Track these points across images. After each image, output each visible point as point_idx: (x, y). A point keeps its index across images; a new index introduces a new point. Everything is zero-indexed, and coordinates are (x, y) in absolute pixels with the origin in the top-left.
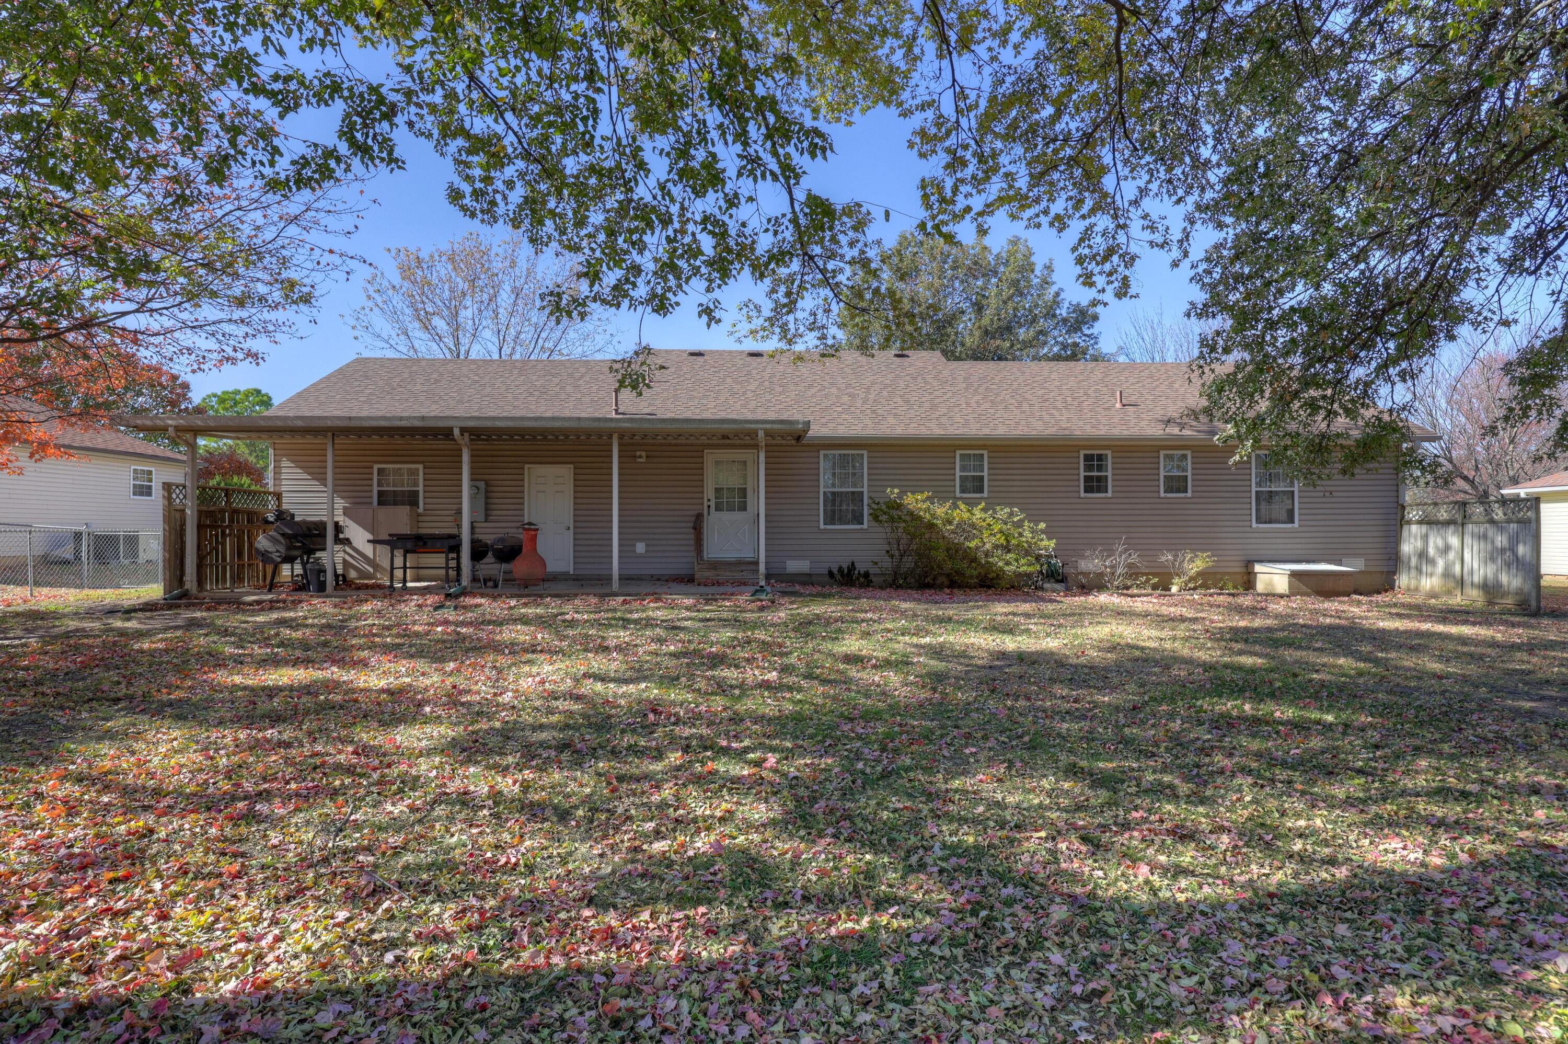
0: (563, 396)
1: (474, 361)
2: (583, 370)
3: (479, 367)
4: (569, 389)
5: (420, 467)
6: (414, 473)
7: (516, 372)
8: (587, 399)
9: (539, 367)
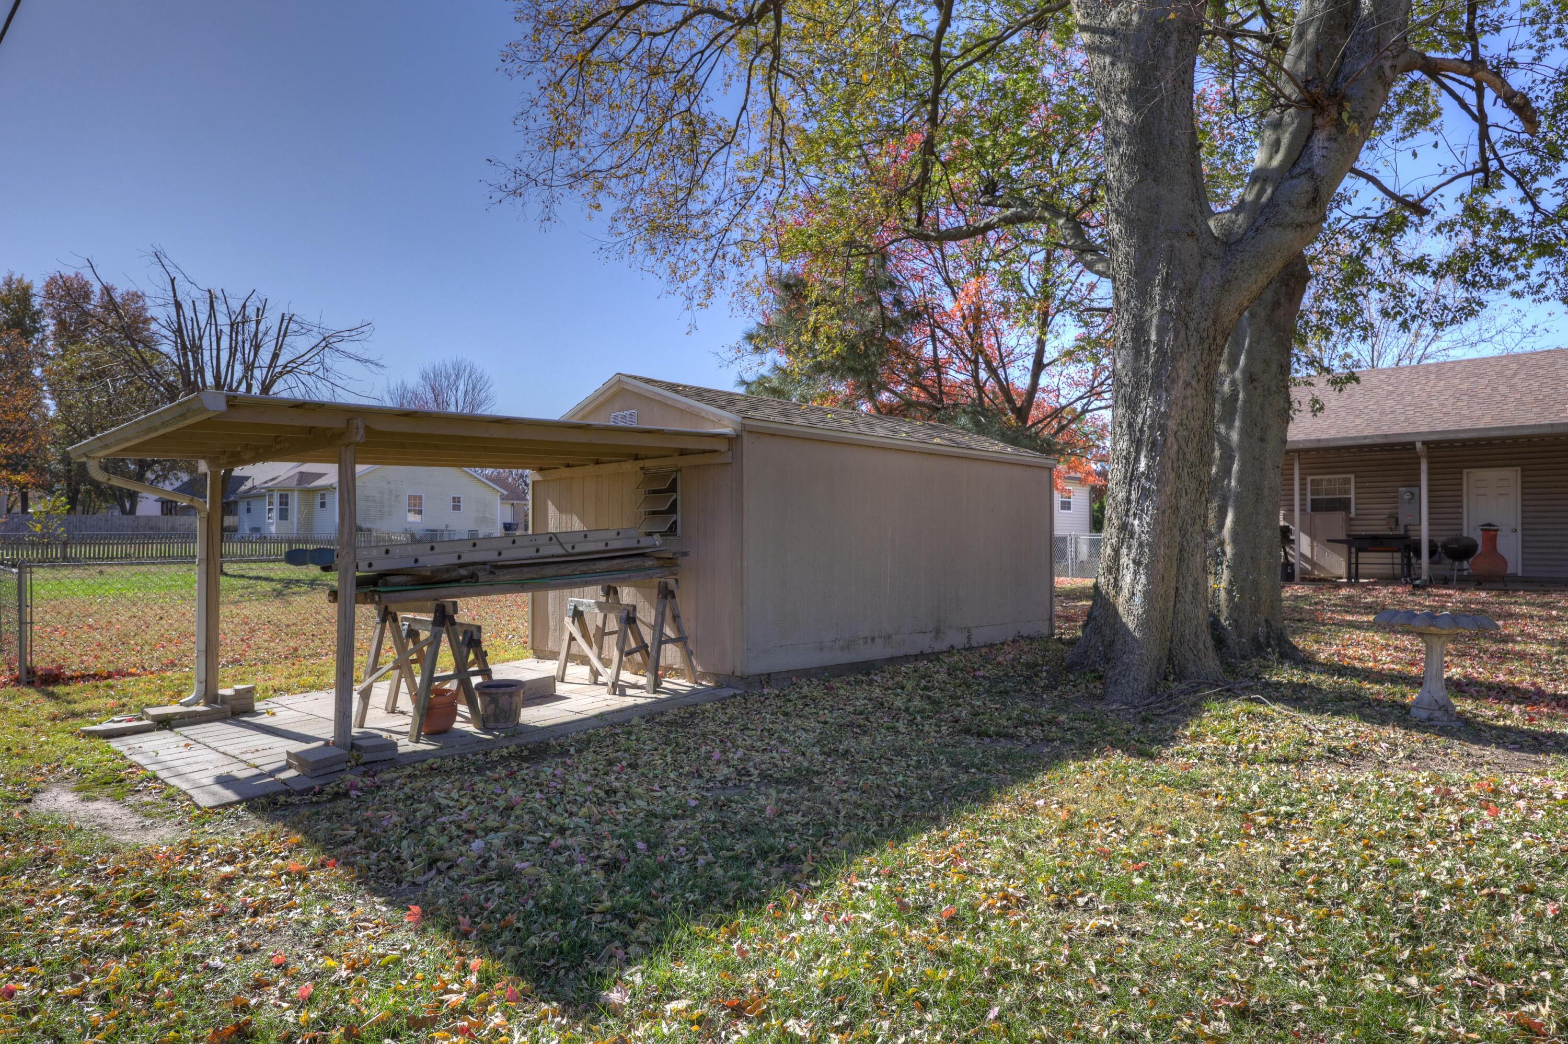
0: (1498, 398)
1: (1383, 371)
2: (1514, 366)
3: (1389, 377)
4: (1503, 389)
5: (1352, 477)
6: (1347, 481)
7: (1433, 377)
8: (1529, 399)
9: (1458, 368)
